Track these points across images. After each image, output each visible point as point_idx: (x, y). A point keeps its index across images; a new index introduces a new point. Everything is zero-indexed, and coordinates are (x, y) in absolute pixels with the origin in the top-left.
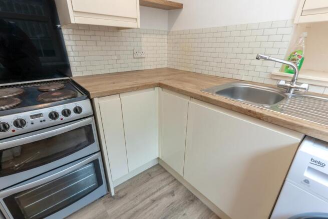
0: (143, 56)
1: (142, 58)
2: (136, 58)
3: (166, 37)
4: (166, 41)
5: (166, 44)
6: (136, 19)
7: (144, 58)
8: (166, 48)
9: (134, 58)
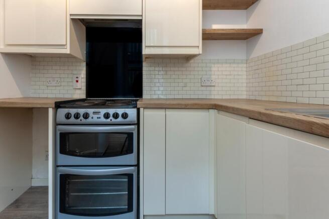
0: (213, 84)
1: (211, 86)
2: (205, 86)
3: (245, 65)
4: (245, 69)
5: (245, 73)
6: (198, 47)
7: (214, 86)
8: (245, 77)
9: (202, 86)
